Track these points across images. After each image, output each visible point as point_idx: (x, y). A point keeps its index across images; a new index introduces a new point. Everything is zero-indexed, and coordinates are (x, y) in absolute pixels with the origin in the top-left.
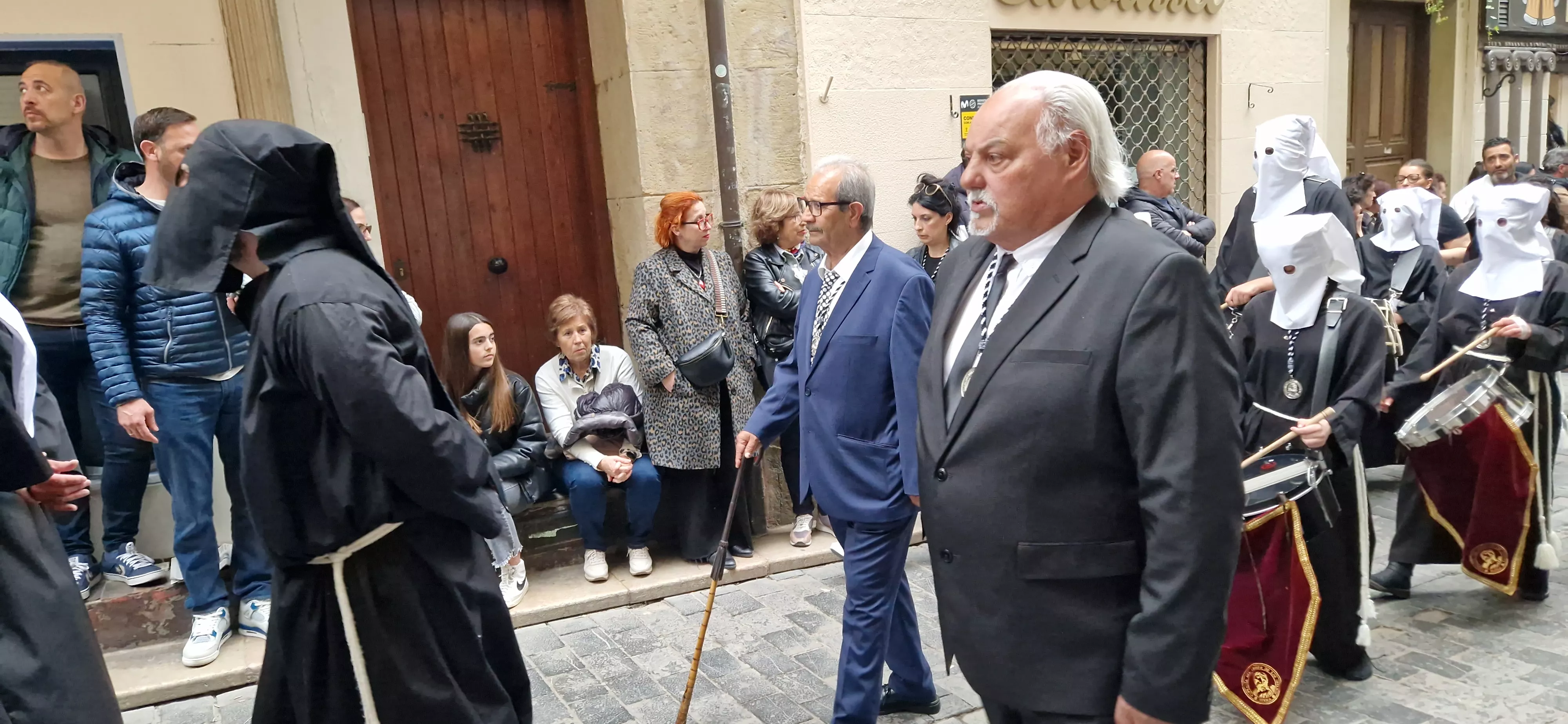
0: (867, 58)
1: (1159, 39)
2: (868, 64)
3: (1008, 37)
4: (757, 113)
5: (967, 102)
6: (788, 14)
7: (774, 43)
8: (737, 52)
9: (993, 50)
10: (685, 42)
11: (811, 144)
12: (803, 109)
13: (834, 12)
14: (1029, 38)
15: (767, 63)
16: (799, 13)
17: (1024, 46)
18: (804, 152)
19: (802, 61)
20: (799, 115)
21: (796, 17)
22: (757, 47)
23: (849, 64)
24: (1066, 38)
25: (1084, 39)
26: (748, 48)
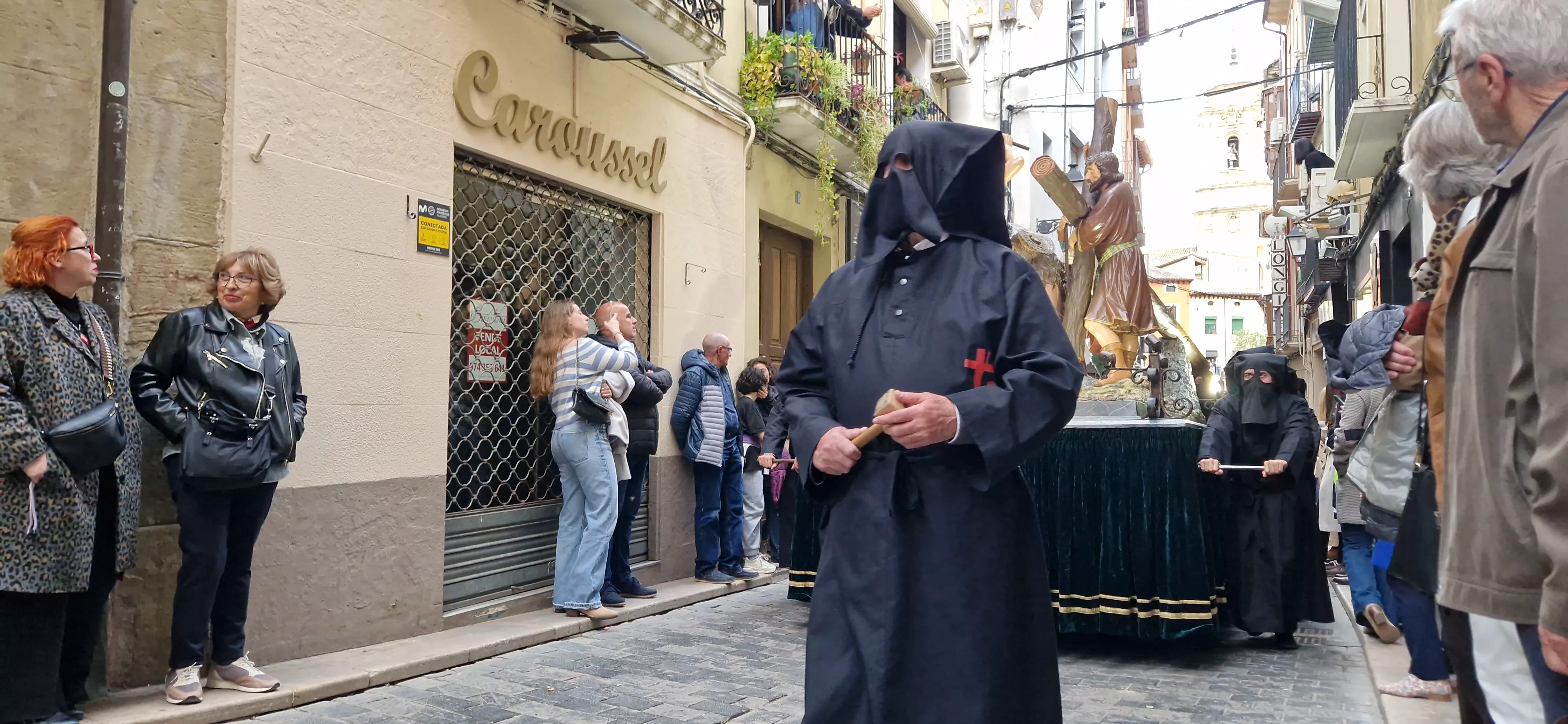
0: (315, 130)
1: (612, 204)
2: (314, 136)
3: (470, 159)
4: (162, 153)
5: (425, 207)
6: (218, 55)
7: (196, 80)
8: (143, 76)
9: (455, 168)
10: (68, 45)
11: (234, 203)
12: (226, 163)
13: (278, 69)
14: (492, 166)
15: (182, 99)
16: (233, 57)
17: (486, 173)
18: (223, 212)
19: (232, 110)
20: (220, 168)
21: (229, 60)
22: (173, 78)
23: (291, 129)
24: (528, 178)
25: (545, 184)
26: (158, 75)
